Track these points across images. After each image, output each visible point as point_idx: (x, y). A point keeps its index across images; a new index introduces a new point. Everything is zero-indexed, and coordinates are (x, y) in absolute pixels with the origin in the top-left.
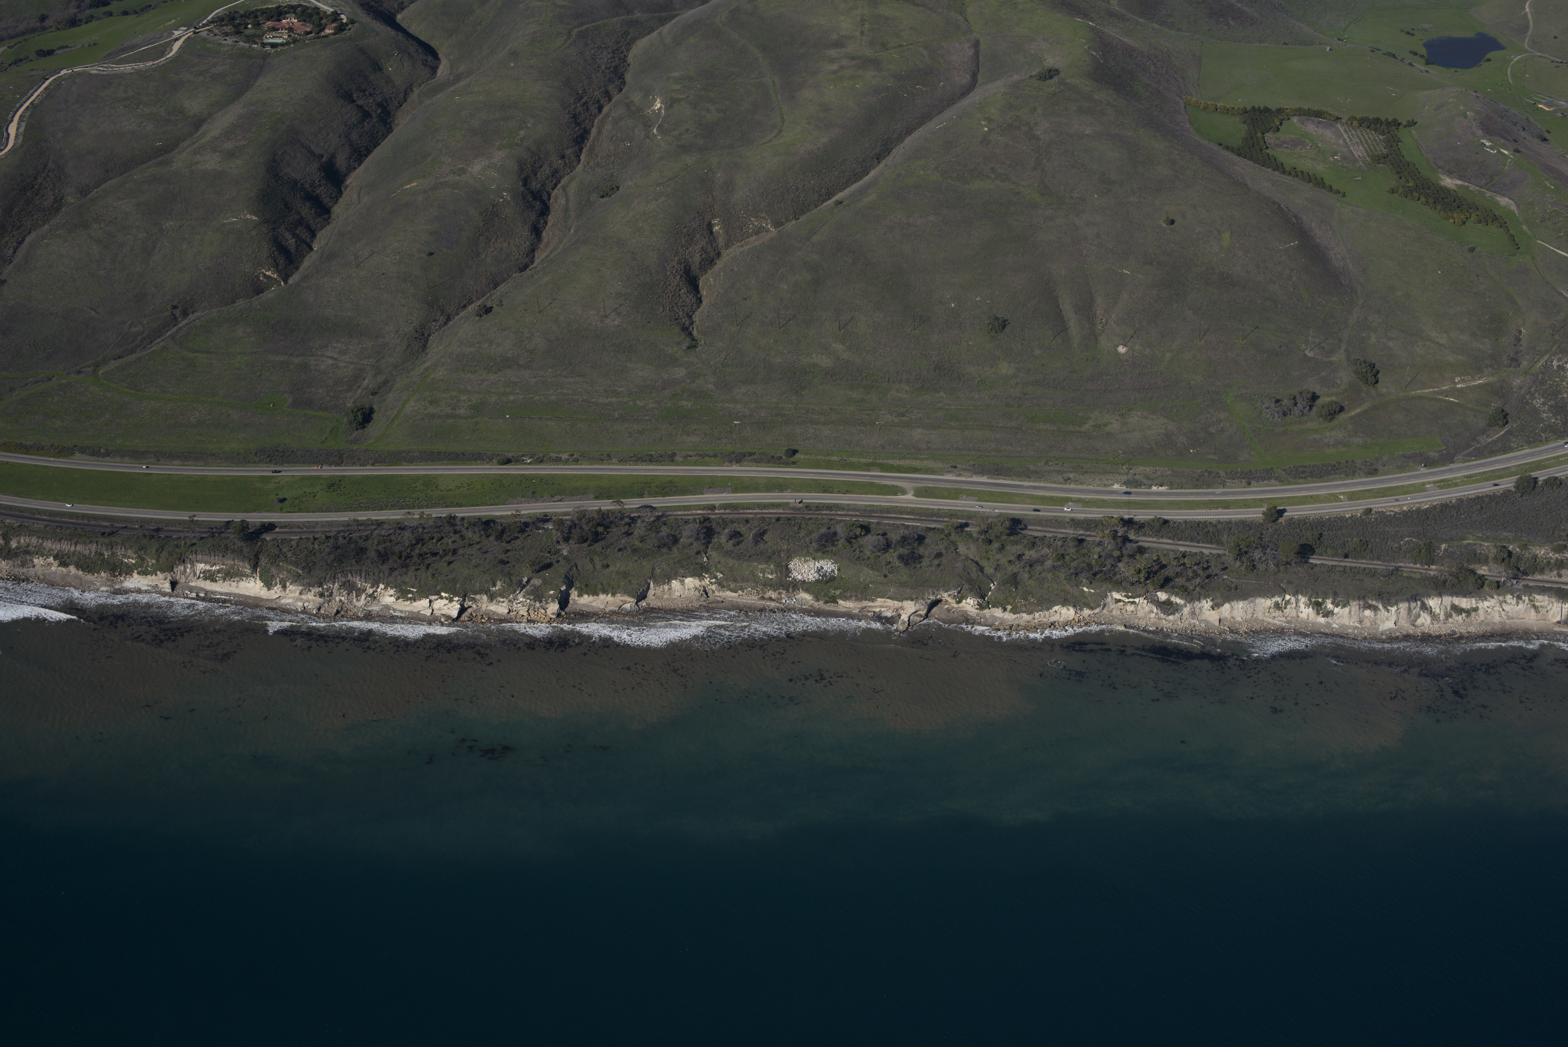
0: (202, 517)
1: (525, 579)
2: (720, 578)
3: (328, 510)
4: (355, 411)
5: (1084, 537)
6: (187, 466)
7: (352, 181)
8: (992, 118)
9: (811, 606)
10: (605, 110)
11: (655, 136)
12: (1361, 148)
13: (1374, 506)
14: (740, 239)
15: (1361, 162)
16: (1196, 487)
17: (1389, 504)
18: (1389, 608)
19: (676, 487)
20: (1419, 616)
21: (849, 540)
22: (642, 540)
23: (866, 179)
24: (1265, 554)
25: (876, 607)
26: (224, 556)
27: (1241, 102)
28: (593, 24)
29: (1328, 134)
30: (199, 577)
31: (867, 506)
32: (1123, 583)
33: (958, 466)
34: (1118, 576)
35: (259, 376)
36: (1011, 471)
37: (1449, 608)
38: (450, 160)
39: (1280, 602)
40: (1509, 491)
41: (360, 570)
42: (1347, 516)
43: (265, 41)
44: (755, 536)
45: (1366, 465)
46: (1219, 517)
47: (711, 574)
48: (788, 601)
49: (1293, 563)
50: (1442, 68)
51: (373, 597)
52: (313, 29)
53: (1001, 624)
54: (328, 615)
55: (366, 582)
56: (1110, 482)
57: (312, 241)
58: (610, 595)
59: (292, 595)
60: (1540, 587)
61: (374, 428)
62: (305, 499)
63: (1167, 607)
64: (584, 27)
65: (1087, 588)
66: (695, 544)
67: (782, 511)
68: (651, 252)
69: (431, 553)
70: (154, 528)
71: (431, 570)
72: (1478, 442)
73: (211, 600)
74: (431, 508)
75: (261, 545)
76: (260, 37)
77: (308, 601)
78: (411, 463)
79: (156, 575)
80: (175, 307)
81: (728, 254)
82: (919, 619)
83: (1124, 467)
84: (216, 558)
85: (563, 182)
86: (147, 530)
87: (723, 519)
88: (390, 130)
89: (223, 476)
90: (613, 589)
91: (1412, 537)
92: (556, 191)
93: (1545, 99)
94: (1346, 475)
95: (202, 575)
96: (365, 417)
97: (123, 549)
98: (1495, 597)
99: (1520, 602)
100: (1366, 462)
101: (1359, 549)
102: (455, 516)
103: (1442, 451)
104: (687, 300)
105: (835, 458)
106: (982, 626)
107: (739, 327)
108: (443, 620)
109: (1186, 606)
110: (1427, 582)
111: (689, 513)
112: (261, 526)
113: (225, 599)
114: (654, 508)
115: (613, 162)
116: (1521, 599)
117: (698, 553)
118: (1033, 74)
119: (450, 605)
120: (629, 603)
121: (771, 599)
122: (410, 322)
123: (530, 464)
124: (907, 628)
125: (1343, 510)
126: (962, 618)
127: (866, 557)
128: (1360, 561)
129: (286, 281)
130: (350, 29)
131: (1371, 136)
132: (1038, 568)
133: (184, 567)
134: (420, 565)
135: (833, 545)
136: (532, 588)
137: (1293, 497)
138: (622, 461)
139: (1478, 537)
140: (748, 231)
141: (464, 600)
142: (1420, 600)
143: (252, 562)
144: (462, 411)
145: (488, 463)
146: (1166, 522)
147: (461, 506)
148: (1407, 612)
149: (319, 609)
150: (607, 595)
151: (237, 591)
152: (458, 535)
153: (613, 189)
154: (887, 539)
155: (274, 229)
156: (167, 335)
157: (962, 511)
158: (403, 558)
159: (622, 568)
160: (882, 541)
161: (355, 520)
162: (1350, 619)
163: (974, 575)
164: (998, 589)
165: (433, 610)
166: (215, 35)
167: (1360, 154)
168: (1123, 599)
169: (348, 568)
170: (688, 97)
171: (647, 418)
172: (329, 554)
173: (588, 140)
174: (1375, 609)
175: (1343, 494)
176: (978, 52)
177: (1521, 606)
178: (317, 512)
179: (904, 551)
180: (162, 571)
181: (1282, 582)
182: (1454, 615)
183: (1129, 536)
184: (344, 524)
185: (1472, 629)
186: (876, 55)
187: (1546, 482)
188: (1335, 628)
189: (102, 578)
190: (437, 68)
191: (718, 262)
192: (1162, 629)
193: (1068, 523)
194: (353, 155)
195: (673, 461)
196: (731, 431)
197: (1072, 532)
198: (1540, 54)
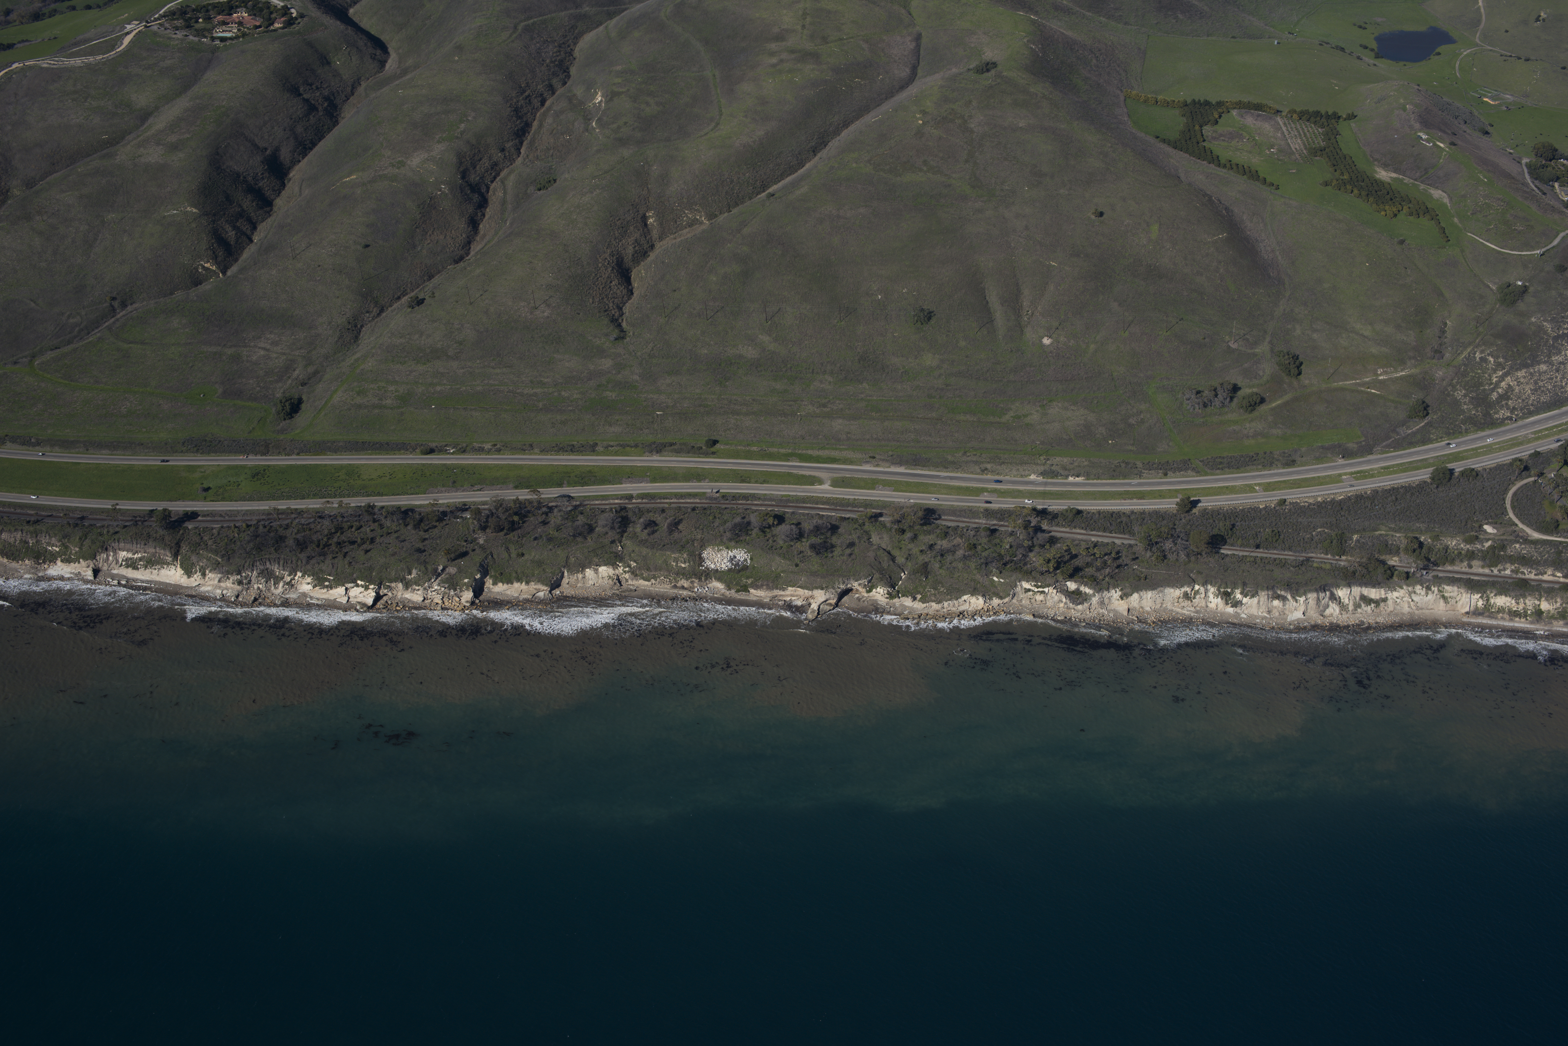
0: (126, 505)
1: (441, 568)
2: (634, 567)
3: (251, 499)
4: (283, 401)
5: (997, 527)
6: (115, 455)
7: (295, 174)
8: (927, 110)
9: (723, 595)
10: (548, 103)
11: (594, 129)
12: (1299, 141)
13: (1288, 497)
14: (674, 231)
15: (1297, 155)
16: (1113, 477)
17: (1303, 495)
18: (1298, 598)
19: (595, 476)
20: (1328, 606)
21: (763, 530)
22: (558, 529)
23: (801, 171)
24: (1176, 544)
25: (787, 596)
26: (145, 544)
27: (1184, 94)
28: (541, 18)
29: (1267, 127)
30: (121, 565)
31: (783, 496)
32: (1033, 573)
33: (877, 457)
34: (1029, 566)
35: (192, 367)
36: (929, 461)
37: (1358, 599)
38: (390, 153)
39: (1189, 592)
40: (1425, 482)
41: (279, 558)
42: (1261, 507)
43: (215, 35)
44: (670, 525)
45: (1284, 457)
46: (1133, 507)
47: (625, 563)
48: (700, 590)
49: (1203, 554)
50: (1391, 62)
51: (290, 584)
52: (262, 23)
53: (910, 613)
54: (245, 603)
55: (284, 570)
56: (1027, 472)
57: (253, 233)
58: (524, 583)
59: (211, 583)
60: (1449, 578)
61: (301, 419)
62: (229, 488)
63: (1076, 597)
64: (532, 21)
65: (997, 577)
66: (610, 533)
67: (698, 501)
68: (583, 245)
69: (349, 541)
70: (79, 516)
71: (348, 558)
72: (1398, 434)
73: (132, 588)
74: (352, 497)
75: (183, 534)
76: (210, 31)
77: (227, 589)
78: (336, 453)
79: (79, 562)
80: (114, 299)
81: (661, 246)
82: (828, 608)
83: (1042, 458)
84: (138, 546)
85: (502, 174)
86: (72, 518)
87: (639, 509)
88: (336, 123)
89: (150, 465)
90: (527, 577)
91: (1324, 527)
92: (494, 184)
93: (1490, 93)
94: (1263, 466)
95: (124, 563)
96: (294, 407)
97: (47, 537)
98: (1405, 587)
99: (1430, 592)
100: (1284, 453)
101: (1270, 539)
102: (374, 504)
103: (1361, 442)
104: (618, 291)
105: (755, 449)
106: (891, 615)
107: (667, 319)
108: (358, 607)
109: (1094, 595)
110: (1337, 573)
111: (607, 502)
112: (184, 514)
113: (146, 587)
114: (573, 498)
115: (552, 155)
116: (1430, 589)
117: (613, 542)
118: (971, 67)
119: (366, 593)
120: (543, 592)
121: (683, 588)
122: (343, 313)
123: (452, 454)
124: (817, 617)
125: (1257, 500)
126: (872, 607)
127: (778, 546)
128: (1272, 552)
129: (224, 273)
130: (299, 23)
131: (1310, 129)
132: (949, 558)
133: (107, 555)
134: (337, 553)
135: (747, 534)
136: (447, 576)
137: (1209, 488)
138: (543, 451)
139: (1390, 528)
140: (682, 224)
141: (380, 588)
142: (1329, 590)
143: (173, 550)
144: (389, 402)
145: (411, 453)
146: (1079, 512)
147: (382, 495)
148: (1315, 602)
149: (237, 596)
150: (522, 583)
151: (158, 579)
152: (376, 524)
153: (550, 181)
154: (800, 529)
155: (214, 221)
156: (105, 326)
157: (877, 501)
158: (321, 547)
159: (537, 556)
160: (794, 530)
161: (275, 509)
162: (1258, 609)
163: (885, 565)
164: (908, 579)
165: (349, 598)
166: (166, 29)
167: (1297, 147)
168: (1033, 588)
169: (267, 556)
170: (628, 90)
171: (570, 408)
172: (249, 542)
173: (529, 133)
174: (1284, 599)
175: (1259, 484)
176: (920, 46)
177: (1430, 596)
178: (240, 500)
179: (814, 540)
180: (85, 559)
181: (1192, 572)
182: (1363, 605)
183: (1042, 526)
184: (264, 512)
185: (1380, 620)
186: (816, 48)
187: (1462, 473)
188: (1243, 618)
189: (26, 565)
190: (386, 61)
191: (651, 254)
192: (1070, 618)
193: (982, 513)
194: (298, 148)
195: (594, 451)
196: (653, 422)
197: (984, 522)
198: (1491, 48)
